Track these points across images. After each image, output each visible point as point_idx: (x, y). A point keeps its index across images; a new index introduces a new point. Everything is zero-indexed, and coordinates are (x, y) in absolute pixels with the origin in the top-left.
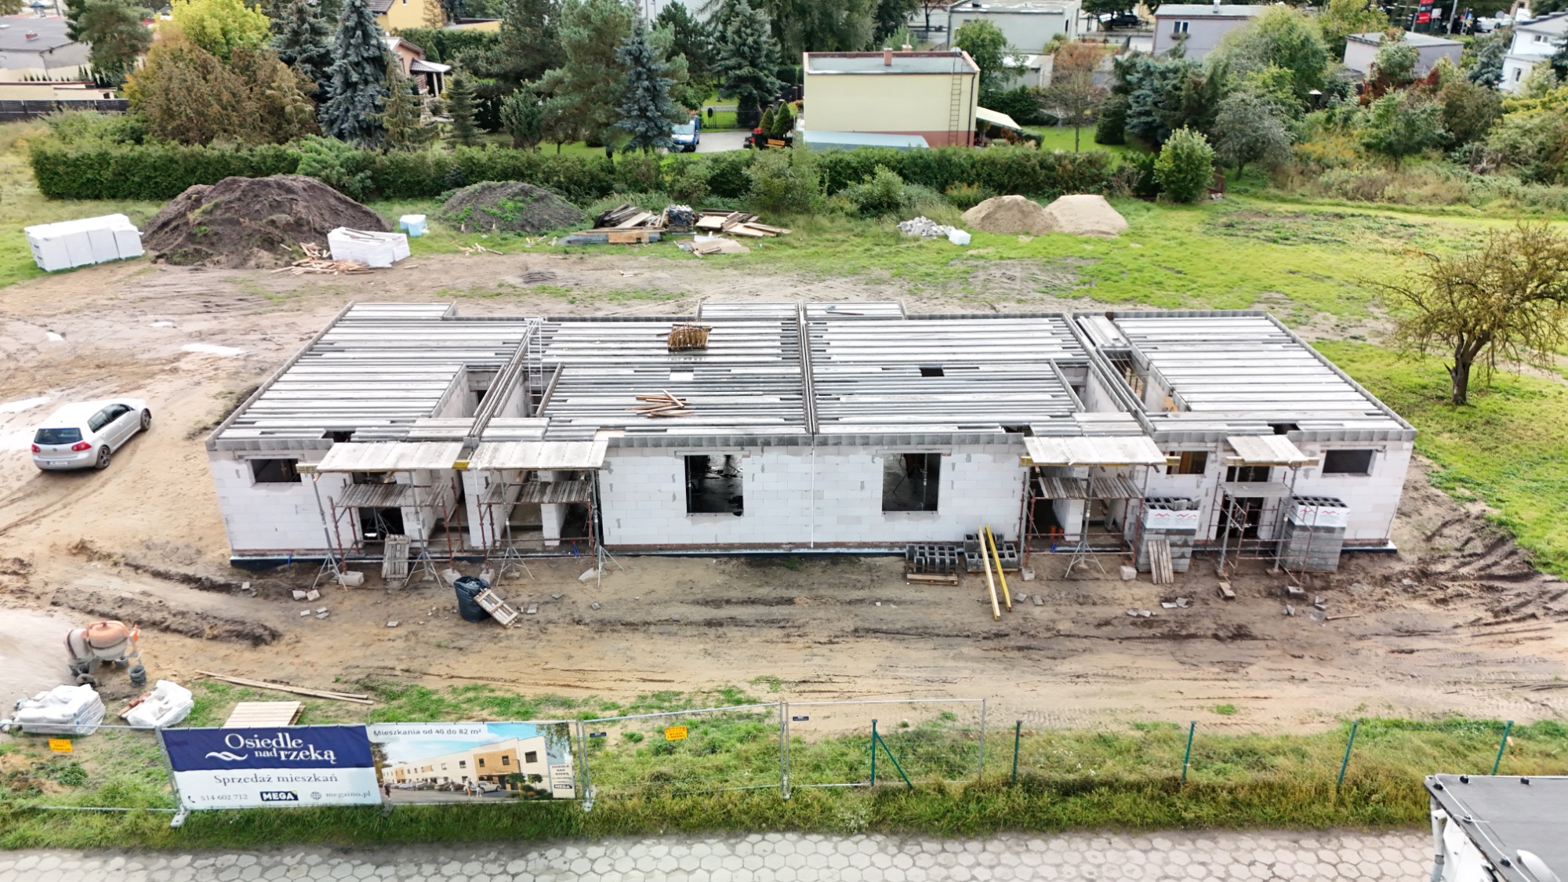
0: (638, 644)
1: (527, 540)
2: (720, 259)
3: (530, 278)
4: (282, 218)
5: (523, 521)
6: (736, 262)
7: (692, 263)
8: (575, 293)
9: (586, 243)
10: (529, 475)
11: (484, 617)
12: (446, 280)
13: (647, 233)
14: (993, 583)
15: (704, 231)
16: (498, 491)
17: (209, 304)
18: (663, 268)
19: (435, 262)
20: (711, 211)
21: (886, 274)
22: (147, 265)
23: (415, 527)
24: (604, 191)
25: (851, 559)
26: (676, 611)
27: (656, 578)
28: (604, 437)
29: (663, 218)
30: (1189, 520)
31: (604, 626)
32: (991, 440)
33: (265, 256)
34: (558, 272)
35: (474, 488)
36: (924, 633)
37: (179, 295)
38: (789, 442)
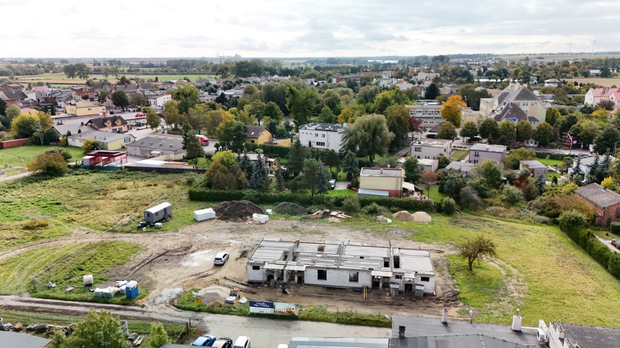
0: (308, 299)
1: (292, 282)
2: (334, 224)
3: (293, 227)
4: (244, 211)
5: (292, 278)
6: (337, 225)
7: (328, 225)
8: (302, 231)
9: (306, 218)
10: (293, 271)
11: (286, 293)
12: (276, 227)
13: (319, 216)
14: (365, 295)
15: (332, 216)
16: (289, 273)
17: (232, 231)
18: (321, 226)
19: (274, 222)
20: (334, 210)
21: (370, 230)
22: (216, 220)
23: (275, 278)
24: (311, 204)
25: (344, 289)
26: (315, 294)
27: (312, 289)
28: (305, 266)
29: (322, 212)
30: (397, 286)
31: (303, 296)
32: (366, 271)
33: (240, 219)
34: (299, 226)
35: (285, 272)
36: (352, 301)
37: (225, 229)
38: (334, 269)
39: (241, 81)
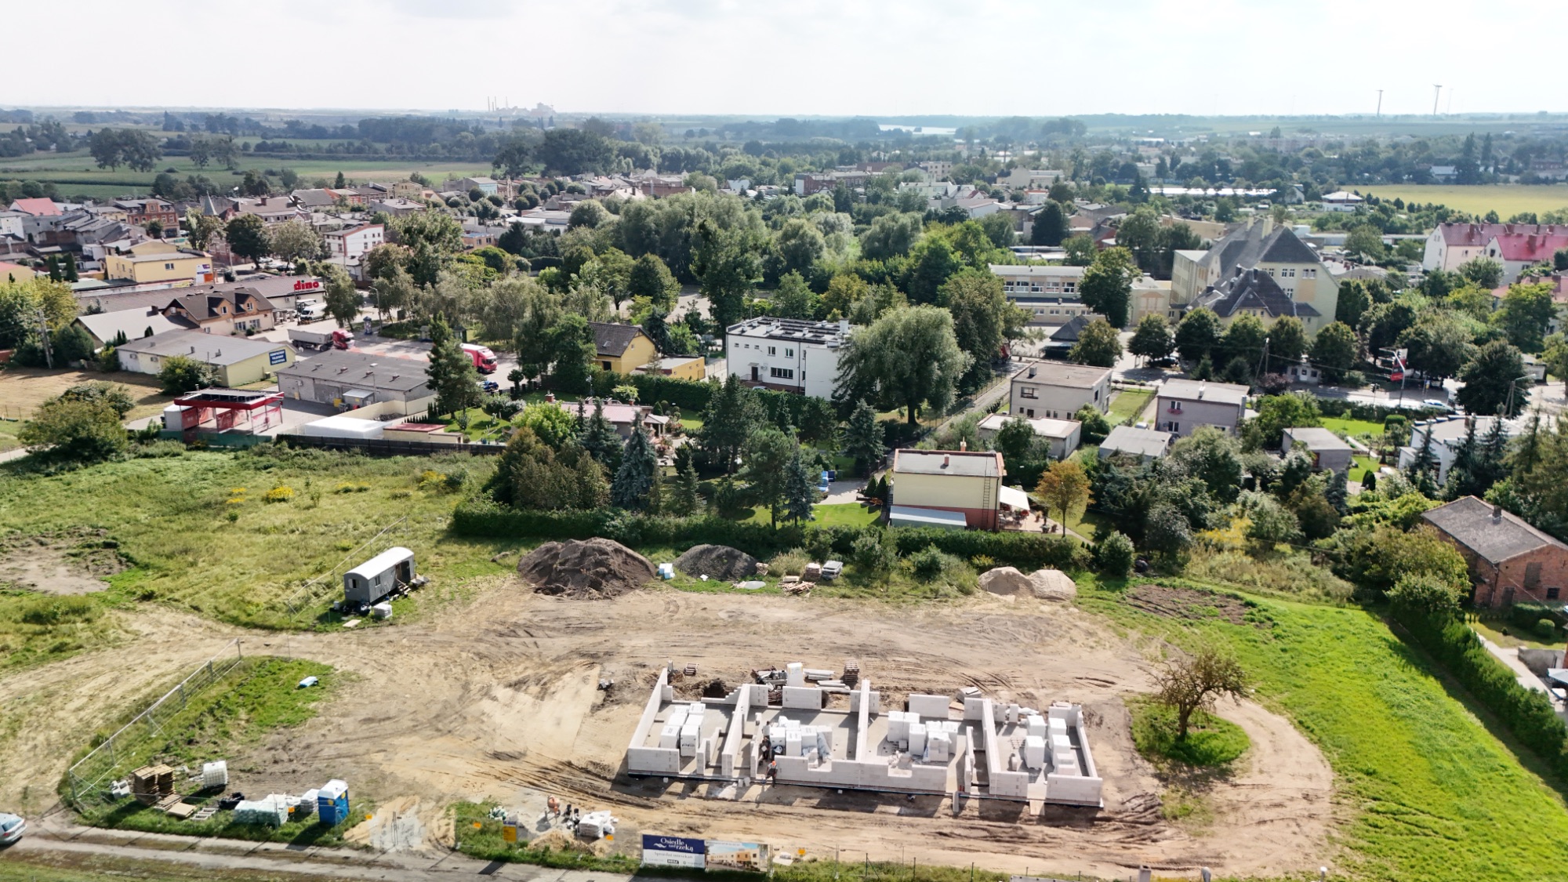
4: (603, 570)
8: (756, 626)
12: (687, 614)
17: (574, 625)
18: (802, 609)
19: (681, 599)
22: (532, 594)
24: (770, 547)
25: (875, 792)
33: (593, 592)
34: (746, 610)
39: (561, 186)
